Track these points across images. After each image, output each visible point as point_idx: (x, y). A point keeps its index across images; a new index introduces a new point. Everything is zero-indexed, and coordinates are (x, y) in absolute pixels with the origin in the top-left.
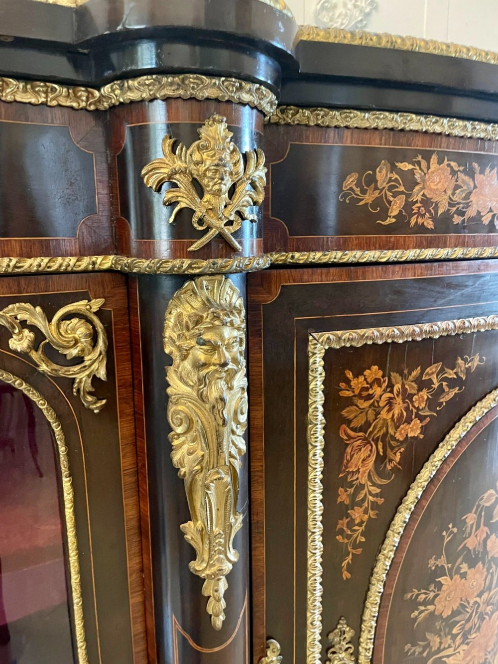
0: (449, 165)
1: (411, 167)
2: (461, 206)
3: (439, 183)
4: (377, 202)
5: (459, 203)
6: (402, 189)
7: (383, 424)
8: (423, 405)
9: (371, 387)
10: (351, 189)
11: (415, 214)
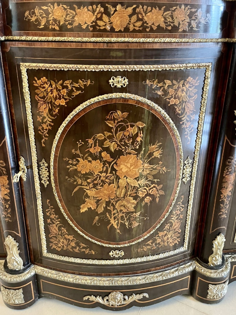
0: (62, 6)
1: (47, 8)
2: (70, 21)
3: (59, 13)
4: (37, 20)
5: (69, 20)
6: (44, 15)
7: (50, 98)
8: (65, 94)
9: (44, 84)
10: (27, 16)
11: (51, 24)
